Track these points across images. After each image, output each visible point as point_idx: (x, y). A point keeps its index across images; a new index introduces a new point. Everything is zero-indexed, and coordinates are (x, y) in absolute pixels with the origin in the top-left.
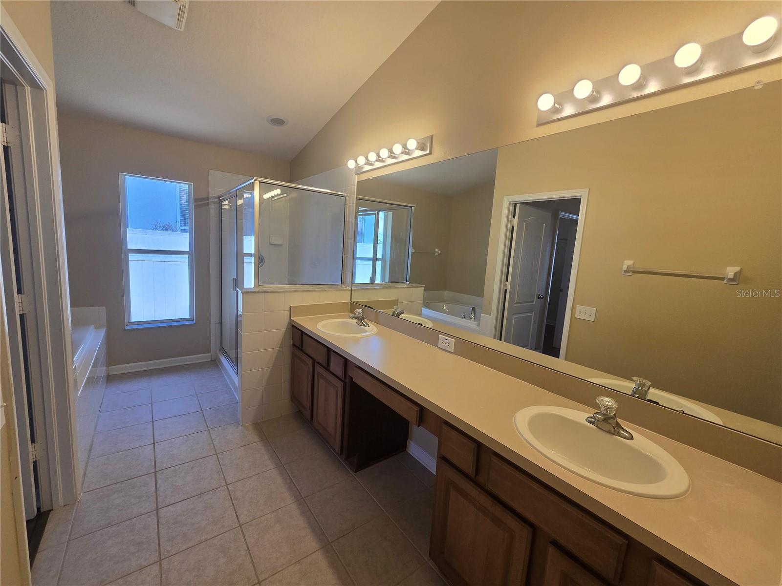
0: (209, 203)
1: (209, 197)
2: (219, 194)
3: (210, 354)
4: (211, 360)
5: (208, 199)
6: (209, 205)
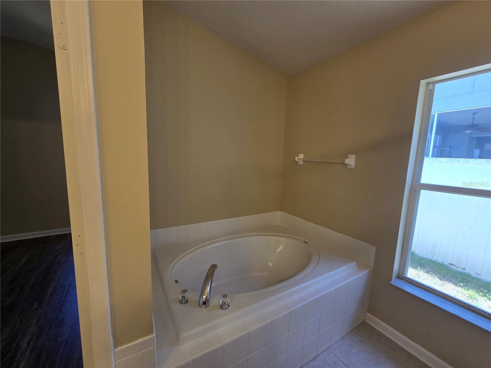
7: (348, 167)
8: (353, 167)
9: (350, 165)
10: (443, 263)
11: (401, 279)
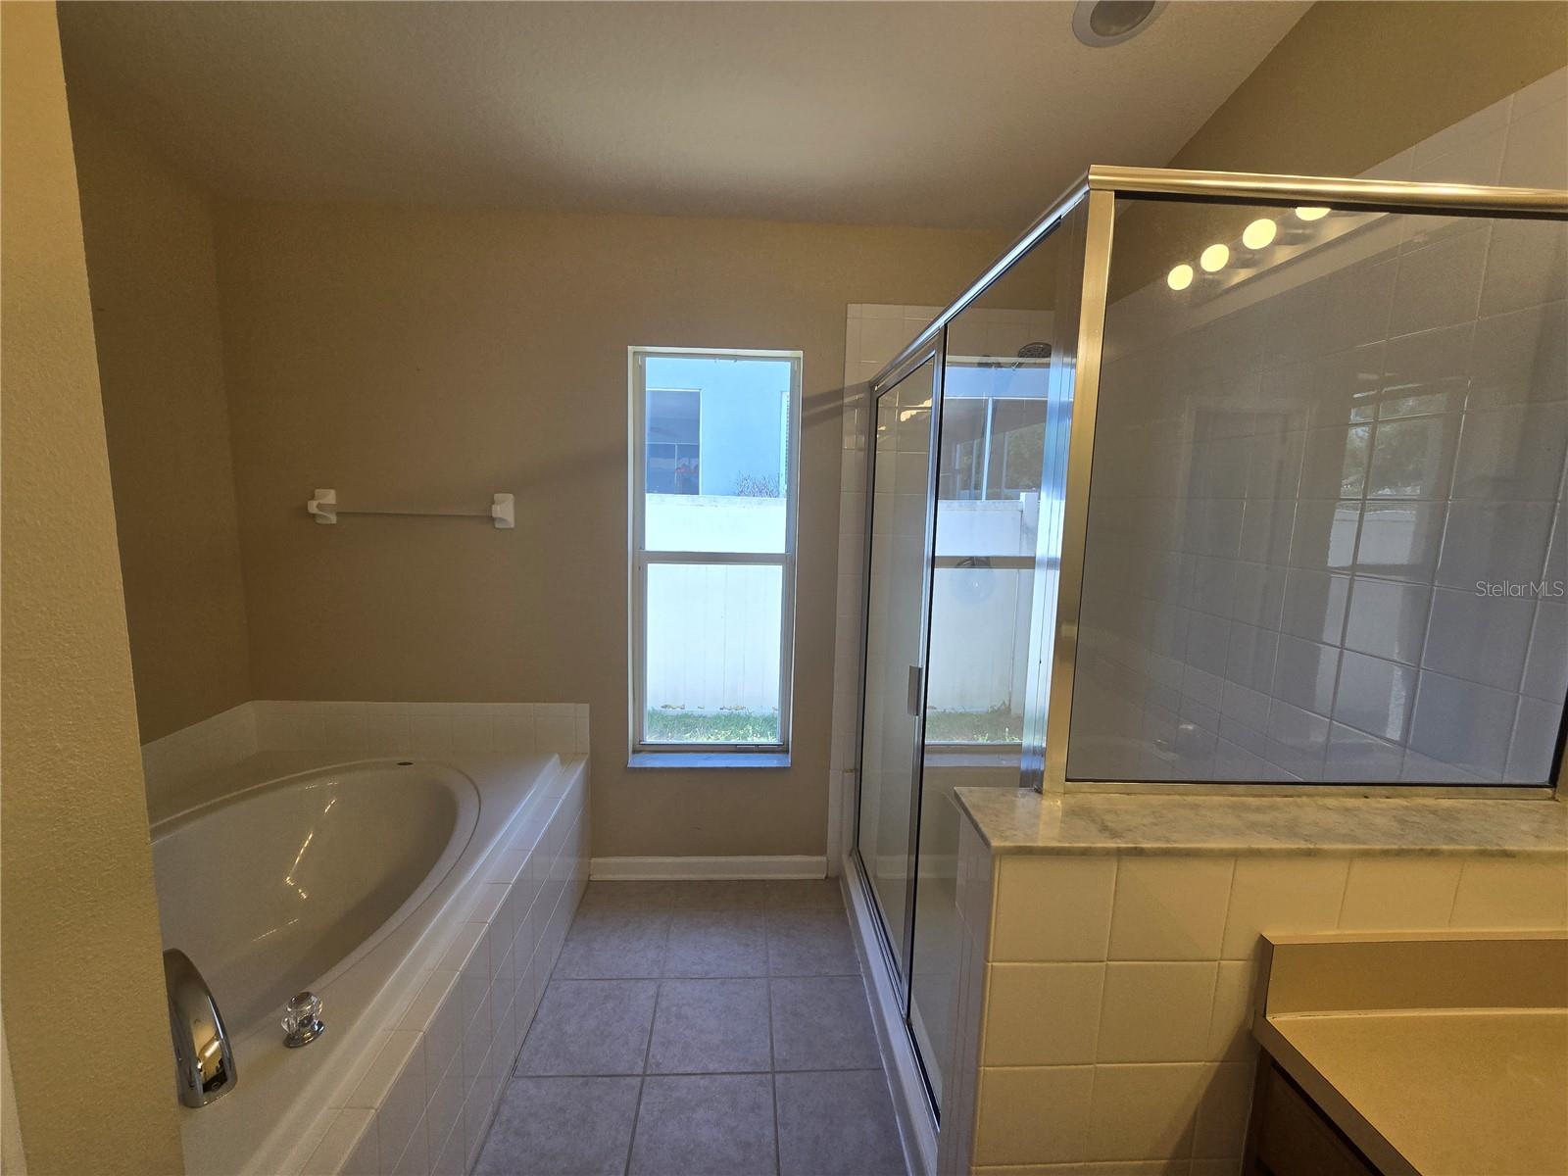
0: (842, 406)
1: (843, 388)
2: (870, 377)
3: (823, 859)
4: (827, 877)
5: (839, 394)
6: (842, 414)
7: (497, 526)
8: (512, 526)
9: (502, 520)
10: (653, 710)
11: (640, 751)
